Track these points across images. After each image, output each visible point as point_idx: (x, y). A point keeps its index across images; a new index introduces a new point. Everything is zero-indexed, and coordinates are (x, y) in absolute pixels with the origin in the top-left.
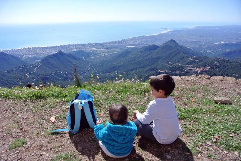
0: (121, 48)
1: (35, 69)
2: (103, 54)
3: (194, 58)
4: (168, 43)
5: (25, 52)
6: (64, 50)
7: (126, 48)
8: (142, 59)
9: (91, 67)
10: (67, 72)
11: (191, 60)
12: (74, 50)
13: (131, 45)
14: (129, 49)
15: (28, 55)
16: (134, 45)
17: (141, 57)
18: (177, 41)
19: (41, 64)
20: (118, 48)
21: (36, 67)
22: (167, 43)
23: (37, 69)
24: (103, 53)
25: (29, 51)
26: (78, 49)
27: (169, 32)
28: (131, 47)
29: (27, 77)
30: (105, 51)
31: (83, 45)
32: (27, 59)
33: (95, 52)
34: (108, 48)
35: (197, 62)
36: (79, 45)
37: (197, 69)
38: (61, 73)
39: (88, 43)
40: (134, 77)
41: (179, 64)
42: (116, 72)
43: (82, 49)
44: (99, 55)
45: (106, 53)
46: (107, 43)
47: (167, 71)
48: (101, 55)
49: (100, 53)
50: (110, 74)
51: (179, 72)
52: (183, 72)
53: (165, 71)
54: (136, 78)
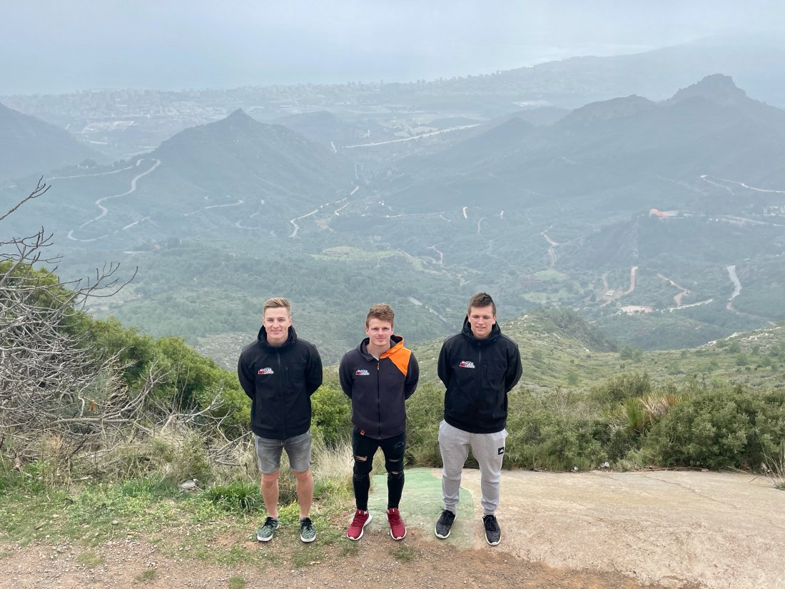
0: (490, 107)
1: (133, 184)
6: (252, 108)
7: (512, 110)
8: (579, 157)
9: (363, 185)
10: (263, 202)
12: (295, 111)
13: (533, 97)
16: (548, 96)
17: (575, 149)
20: (477, 107)
23: (141, 180)
24: (415, 126)
26: (310, 109)
28: (532, 103)
30: (419, 120)
31: (330, 91)
33: (381, 124)
34: (434, 107)
38: (241, 202)
39: (354, 83)
40: (542, 233)
41: (743, 185)
42: (464, 209)
43: (329, 109)
44: (397, 134)
45: (427, 129)
46: (430, 83)
47: (686, 213)
48: (404, 134)
49: (400, 127)
50: (440, 216)
51: (742, 221)
52: (763, 221)
53: (677, 212)
54: (548, 240)
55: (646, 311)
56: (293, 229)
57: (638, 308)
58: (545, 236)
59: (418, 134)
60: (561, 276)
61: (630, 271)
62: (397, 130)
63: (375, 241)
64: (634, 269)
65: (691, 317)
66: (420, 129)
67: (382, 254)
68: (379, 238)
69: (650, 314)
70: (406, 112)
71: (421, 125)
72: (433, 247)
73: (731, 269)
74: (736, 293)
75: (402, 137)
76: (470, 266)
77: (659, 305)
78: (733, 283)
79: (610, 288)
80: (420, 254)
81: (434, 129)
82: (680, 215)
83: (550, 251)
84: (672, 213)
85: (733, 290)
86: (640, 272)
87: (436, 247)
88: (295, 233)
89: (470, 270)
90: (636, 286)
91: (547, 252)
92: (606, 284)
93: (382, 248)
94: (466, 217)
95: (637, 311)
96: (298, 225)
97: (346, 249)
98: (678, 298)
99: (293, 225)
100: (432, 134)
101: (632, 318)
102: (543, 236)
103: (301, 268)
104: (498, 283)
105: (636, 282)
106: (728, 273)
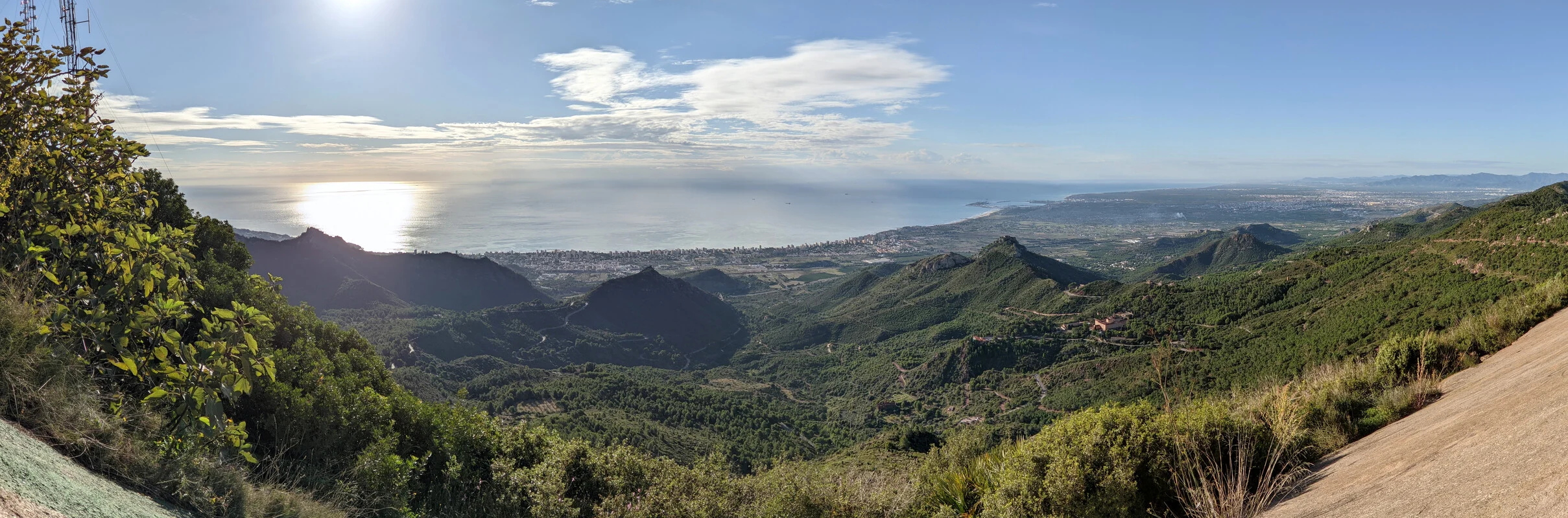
0: (846, 264)
1: (566, 320)
2: (786, 284)
3: (1080, 288)
4: (996, 249)
5: (547, 264)
6: (660, 266)
7: (861, 267)
8: (917, 299)
11: (1072, 298)
12: (692, 269)
13: (876, 256)
14: (869, 268)
15: (554, 272)
16: (888, 255)
17: (913, 294)
18: (1023, 243)
19: (587, 304)
20: (836, 265)
21: (570, 310)
22: (991, 246)
23: (573, 317)
25: (557, 262)
26: (704, 267)
27: (995, 213)
28: (877, 261)
29: (540, 339)
30: (789, 276)
31: (719, 254)
32: (546, 283)
33: (759, 278)
34: (802, 266)
35: (1091, 300)
36: (708, 251)
37: (1094, 322)
38: (646, 338)
39: (738, 248)
40: (893, 363)
41: (1035, 312)
42: (828, 346)
43: (718, 268)
44: (771, 287)
45: (796, 283)
46: (798, 248)
47: (999, 336)
48: (777, 287)
49: (775, 281)
50: (809, 352)
51: (1038, 339)
52: (1052, 337)
53: (992, 337)
54: (899, 368)
56: (686, 363)
57: (974, 419)
58: (896, 365)
59: (789, 286)
60: (910, 398)
61: (965, 389)
63: (754, 375)
64: (967, 386)
65: (1014, 420)
66: (790, 283)
67: (760, 386)
69: (984, 422)
70: (779, 269)
71: (791, 279)
72: (804, 381)
73: (1037, 377)
74: (1044, 396)
75: (776, 290)
76: (836, 395)
77: (990, 414)
78: (1040, 388)
79: (951, 405)
80: (792, 386)
81: (801, 283)
82: (995, 339)
83: (901, 377)
84: (990, 339)
85: (1041, 393)
86: (973, 389)
87: (806, 380)
89: (835, 398)
90: (970, 400)
91: (898, 379)
92: (946, 402)
93: (759, 380)
94: (830, 352)
95: (973, 423)
96: (691, 359)
97: (730, 381)
98: (1003, 407)
99: (686, 359)
100: (800, 287)
102: (894, 365)
103: (690, 396)
105: (969, 397)
106: (1035, 380)
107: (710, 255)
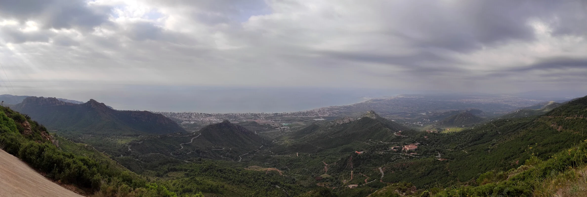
0: (306, 120)
1: (192, 140)
2: (282, 128)
3: (400, 133)
4: (366, 116)
5: (186, 117)
6: (231, 119)
7: (312, 122)
8: (334, 136)
9: (264, 145)
10: (231, 149)
11: (396, 136)
12: (244, 121)
13: (319, 118)
14: (316, 122)
15: (188, 121)
16: (323, 117)
17: (333, 133)
18: (378, 113)
19: (200, 134)
20: (302, 121)
21: (194, 136)
23: (194, 139)
24: (282, 126)
25: (190, 117)
26: (249, 120)
27: (368, 101)
29: (181, 147)
31: (256, 115)
32: (185, 125)
33: (271, 125)
34: (288, 121)
35: (404, 138)
37: (404, 146)
38: (224, 149)
39: (263, 113)
40: (323, 161)
41: (381, 142)
42: (297, 153)
43: (255, 121)
44: (276, 129)
45: (286, 127)
46: (287, 114)
47: (366, 152)
48: (278, 129)
49: (278, 127)
50: (289, 156)
51: (382, 153)
52: (387, 152)
53: (363, 152)
54: (325, 163)
55: (356, 186)
56: (240, 159)
57: (353, 185)
58: (324, 162)
60: (329, 176)
61: (351, 173)
62: (277, 127)
63: (267, 165)
64: (352, 172)
65: (370, 186)
66: (284, 127)
67: (269, 169)
68: (268, 163)
69: (357, 187)
70: (279, 122)
71: (284, 126)
72: (286, 167)
73: (380, 168)
74: (382, 176)
75: (278, 130)
77: (360, 184)
78: (381, 173)
79: (345, 179)
80: (282, 169)
81: (288, 127)
82: (364, 153)
83: (326, 167)
84: (362, 152)
85: (382, 175)
86: (354, 173)
87: (288, 167)
88: (240, 160)
90: (353, 177)
91: (324, 168)
92: (343, 178)
94: (298, 156)
95: (353, 187)
96: (242, 157)
97: (256, 167)
98: (366, 180)
99: (240, 158)
100: (288, 129)
101: (352, 189)
102: (323, 162)
103: (240, 172)
104: (308, 179)
105: (353, 176)
106: (379, 170)
107: (252, 116)
